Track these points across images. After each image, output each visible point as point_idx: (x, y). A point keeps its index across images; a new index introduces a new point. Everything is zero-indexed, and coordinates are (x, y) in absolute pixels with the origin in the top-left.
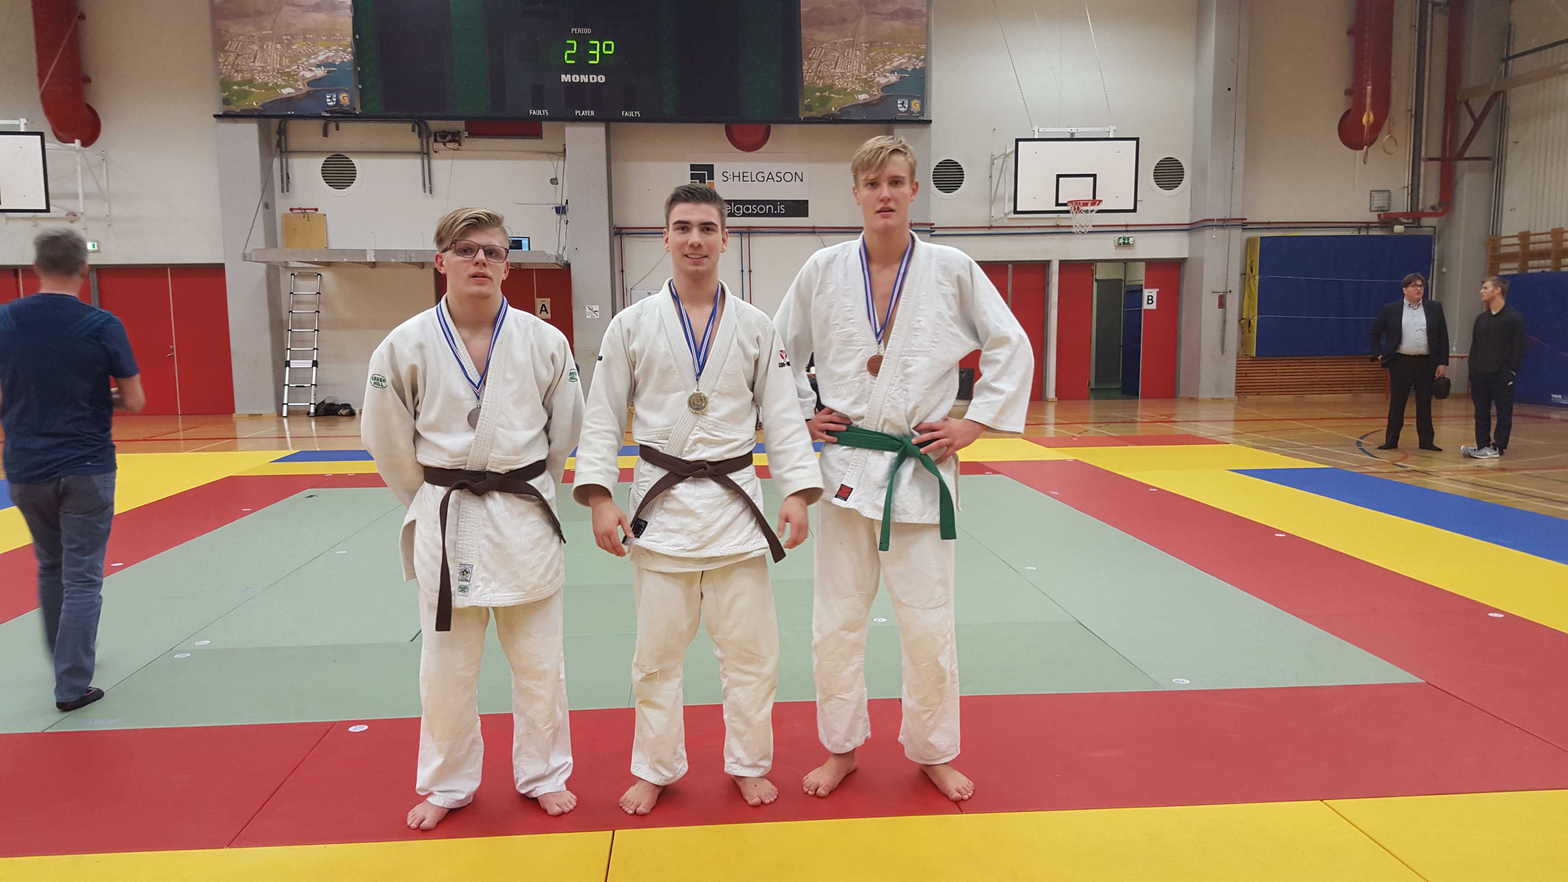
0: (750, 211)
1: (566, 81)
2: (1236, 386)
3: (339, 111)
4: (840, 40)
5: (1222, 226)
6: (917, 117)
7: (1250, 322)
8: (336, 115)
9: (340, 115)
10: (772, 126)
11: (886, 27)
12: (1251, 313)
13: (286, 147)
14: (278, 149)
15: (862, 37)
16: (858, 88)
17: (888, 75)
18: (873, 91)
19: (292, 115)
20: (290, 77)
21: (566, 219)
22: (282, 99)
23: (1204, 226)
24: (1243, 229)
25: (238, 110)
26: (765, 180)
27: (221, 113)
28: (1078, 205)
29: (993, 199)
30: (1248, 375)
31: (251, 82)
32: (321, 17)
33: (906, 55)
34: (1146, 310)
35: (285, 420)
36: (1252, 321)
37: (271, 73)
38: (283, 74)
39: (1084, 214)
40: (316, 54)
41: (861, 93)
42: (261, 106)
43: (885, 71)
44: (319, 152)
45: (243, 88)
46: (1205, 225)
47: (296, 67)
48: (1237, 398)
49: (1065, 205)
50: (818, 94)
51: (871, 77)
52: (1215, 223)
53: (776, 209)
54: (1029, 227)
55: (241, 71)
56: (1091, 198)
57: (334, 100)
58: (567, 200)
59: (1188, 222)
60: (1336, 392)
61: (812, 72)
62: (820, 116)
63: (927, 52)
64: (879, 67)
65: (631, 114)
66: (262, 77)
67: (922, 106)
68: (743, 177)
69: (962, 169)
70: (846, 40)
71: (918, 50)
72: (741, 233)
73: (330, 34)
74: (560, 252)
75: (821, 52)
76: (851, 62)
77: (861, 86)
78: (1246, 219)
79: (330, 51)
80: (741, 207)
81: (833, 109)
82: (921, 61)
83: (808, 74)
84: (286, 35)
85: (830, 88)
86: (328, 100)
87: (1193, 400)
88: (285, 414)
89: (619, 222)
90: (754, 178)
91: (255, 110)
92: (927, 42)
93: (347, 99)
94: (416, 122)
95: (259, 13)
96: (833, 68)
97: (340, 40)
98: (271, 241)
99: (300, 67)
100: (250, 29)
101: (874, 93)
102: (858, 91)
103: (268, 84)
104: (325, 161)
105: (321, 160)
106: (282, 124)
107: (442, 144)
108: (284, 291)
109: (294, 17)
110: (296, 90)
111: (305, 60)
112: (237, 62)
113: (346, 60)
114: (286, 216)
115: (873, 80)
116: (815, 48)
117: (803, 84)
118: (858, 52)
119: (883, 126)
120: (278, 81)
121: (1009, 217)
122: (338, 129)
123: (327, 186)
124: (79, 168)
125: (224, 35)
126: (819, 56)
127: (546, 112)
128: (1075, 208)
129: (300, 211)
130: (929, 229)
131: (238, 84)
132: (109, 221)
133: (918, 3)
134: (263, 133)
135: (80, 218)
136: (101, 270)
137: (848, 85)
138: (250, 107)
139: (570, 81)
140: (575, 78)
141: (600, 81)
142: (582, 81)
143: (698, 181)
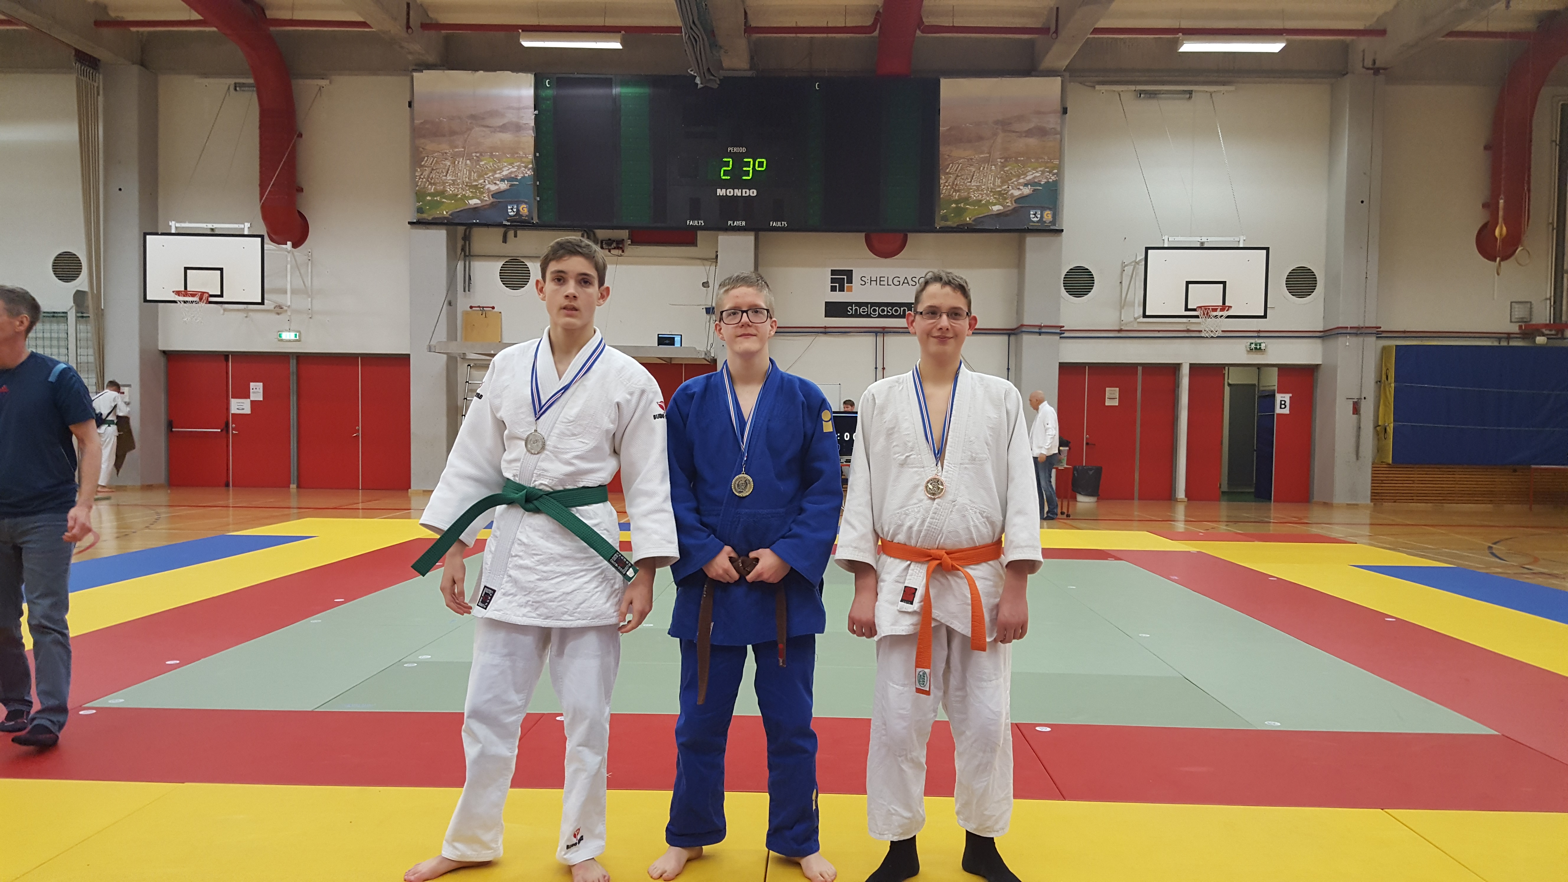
0: (886, 313)
1: (721, 195)
2: (1372, 493)
3: (518, 220)
4: (977, 156)
5: (1356, 334)
6: (1050, 226)
7: (1385, 429)
8: (515, 224)
9: (519, 224)
10: (909, 235)
11: (1021, 144)
12: (1386, 421)
13: (469, 251)
14: (463, 253)
15: (998, 153)
16: (992, 199)
17: (1021, 187)
18: (1007, 203)
19: (478, 223)
20: (477, 190)
22: (469, 209)
23: (1338, 334)
24: (1377, 337)
25: (430, 218)
26: (901, 283)
27: (415, 221)
28: (1207, 311)
29: (1123, 304)
30: (1384, 482)
31: (442, 193)
32: (507, 137)
33: (1040, 169)
34: (1277, 414)
36: (1388, 428)
37: (461, 186)
38: (471, 187)
39: (1213, 318)
40: (501, 169)
41: (995, 205)
42: (451, 215)
43: (1019, 184)
44: (498, 257)
45: (435, 198)
46: (1339, 332)
47: (483, 181)
48: (1372, 504)
49: (1194, 310)
50: (954, 205)
51: (1005, 190)
52: (1349, 331)
54: (1159, 331)
55: (434, 184)
56: (1221, 304)
57: (515, 210)
59: (1321, 330)
60: (1477, 502)
61: (949, 185)
62: (955, 225)
63: (1060, 167)
64: (1013, 181)
65: (779, 224)
66: (453, 190)
67: (1054, 216)
68: (880, 281)
69: (1092, 275)
70: (982, 156)
71: (1051, 165)
72: (876, 333)
73: (513, 152)
74: (709, 349)
75: (958, 167)
76: (986, 176)
77: (995, 198)
78: (1380, 328)
79: (513, 167)
80: (877, 309)
81: (968, 219)
82: (1053, 175)
83: (945, 187)
84: (476, 153)
85: (966, 200)
86: (509, 211)
87: (1328, 505)
90: (890, 282)
91: (445, 218)
92: (1061, 157)
93: (525, 209)
94: (585, 231)
95: (453, 133)
96: (968, 182)
97: (523, 157)
98: (452, 335)
99: (486, 181)
100: (445, 147)
101: (1008, 204)
102: (992, 202)
103: (457, 195)
104: (503, 265)
105: (500, 264)
106: (468, 230)
107: (607, 251)
108: (461, 380)
109: (484, 136)
110: (482, 200)
111: (491, 174)
112: (431, 176)
113: (527, 175)
114: (465, 313)
115: (1007, 193)
116: (953, 163)
117: (940, 197)
118: (993, 167)
119: (1016, 235)
120: (467, 193)
121: (1138, 320)
122: (516, 236)
123: (503, 286)
124: (289, 266)
125: (421, 152)
126: (956, 171)
127: (702, 223)
128: (1204, 314)
129: (478, 309)
130: (1058, 331)
131: (430, 194)
132: (311, 314)
133: (1052, 121)
134: (451, 240)
135: (286, 311)
136: (301, 357)
137: (982, 197)
138: (440, 216)
139: (725, 195)
140: (730, 192)
141: (751, 195)
142: (735, 195)
143: (837, 285)
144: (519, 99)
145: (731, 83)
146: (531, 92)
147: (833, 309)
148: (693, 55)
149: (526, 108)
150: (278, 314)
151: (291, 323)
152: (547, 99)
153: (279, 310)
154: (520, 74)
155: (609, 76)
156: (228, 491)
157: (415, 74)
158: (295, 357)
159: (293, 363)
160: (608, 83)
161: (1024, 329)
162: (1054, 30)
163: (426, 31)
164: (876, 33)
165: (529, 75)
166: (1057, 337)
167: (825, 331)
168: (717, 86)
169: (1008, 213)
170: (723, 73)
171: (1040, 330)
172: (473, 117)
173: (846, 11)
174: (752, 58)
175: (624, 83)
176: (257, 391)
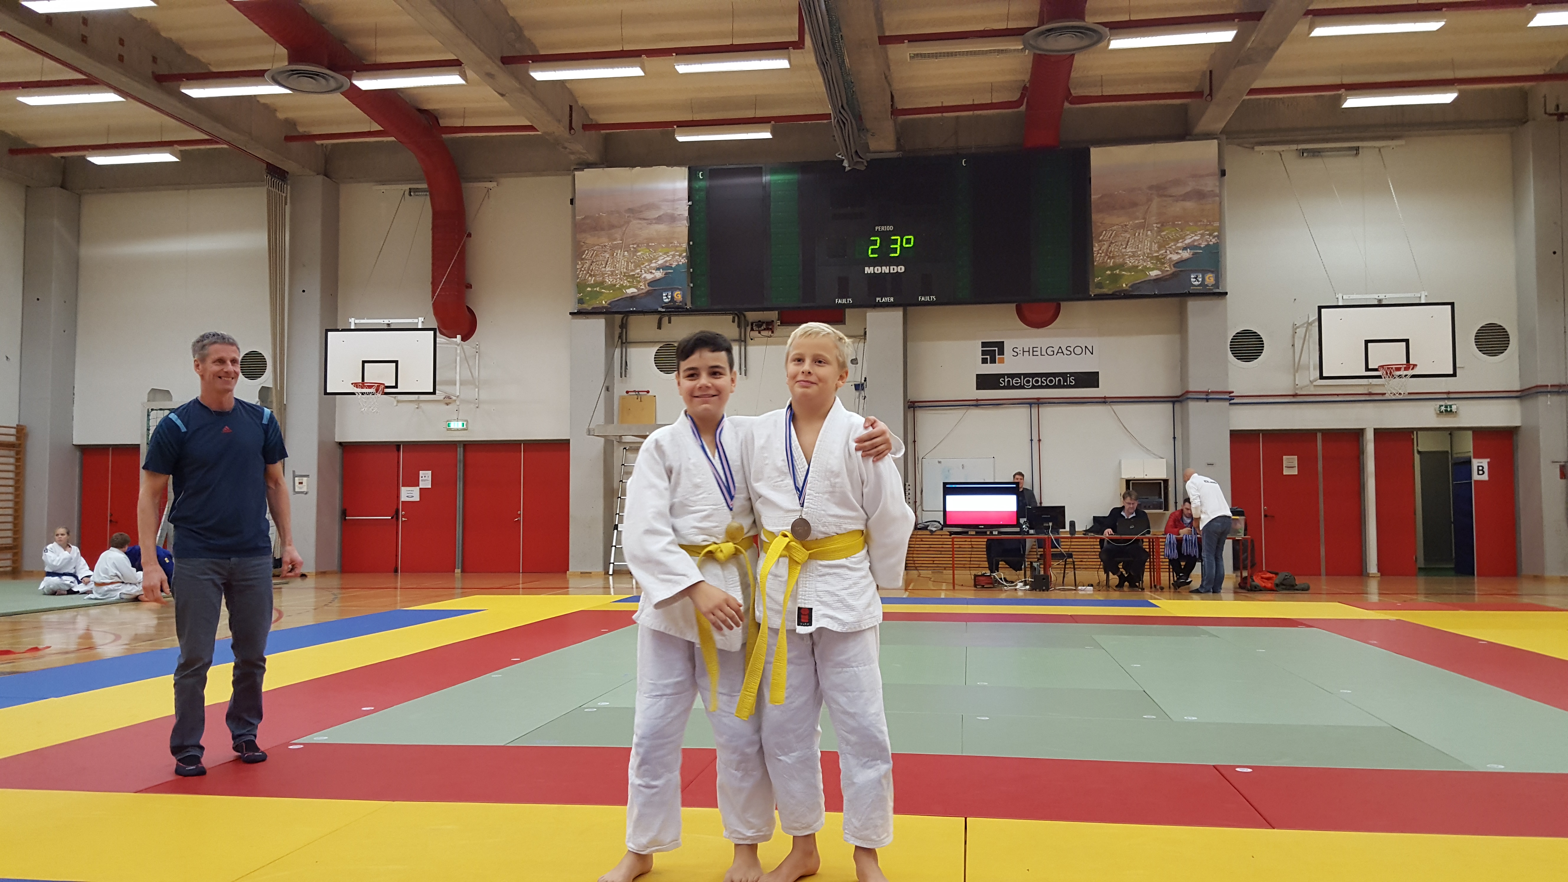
0: (1040, 384)
1: (869, 272)
4: (1131, 222)
6: (1212, 289)
8: (670, 310)
9: (673, 310)
10: (1063, 304)
11: (1177, 208)
13: (626, 339)
14: (620, 340)
15: (1154, 218)
16: (1149, 265)
17: (1180, 251)
18: (1165, 267)
19: (634, 311)
20: (634, 279)
21: (864, 395)
23: (1537, 393)
25: (590, 308)
26: (1055, 354)
27: (576, 311)
28: (1390, 371)
29: (1296, 368)
31: (601, 284)
32: (662, 228)
33: (1199, 232)
34: (1475, 481)
35: (611, 578)
37: (619, 276)
38: (629, 276)
39: (1395, 379)
40: (656, 259)
41: (1153, 269)
42: (610, 304)
43: (1178, 248)
44: (653, 342)
45: (595, 289)
46: (1537, 391)
47: (639, 270)
49: (1377, 370)
50: (1108, 272)
51: (1162, 255)
52: (1549, 389)
53: (1065, 381)
54: (1338, 395)
55: (594, 276)
56: (1405, 363)
57: (670, 297)
58: (865, 378)
59: (1518, 389)
61: (1103, 252)
62: (1110, 292)
63: (1221, 230)
64: (1170, 245)
65: (928, 298)
66: (611, 280)
68: (1033, 351)
69: (1261, 338)
70: (1137, 221)
71: (1209, 227)
72: (1030, 404)
75: (1112, 234)
76: (1142, 242)
77: (1152, 263)
79: (668, 256)
80: (1031, 379)
81: (1124, 285)
82: (1214, 237)
83: (1099, 255)
84: (633, 244)
85: (1121, 266)
86: (664, 298)
88: (611, 572)
89: (912, 397)
90: (1044, 353)
91: (604, 307)
92: (1221, 218)
93: (680, 296)
94: (736, 314)
95: (612, 227)
96: (1124, 248)
97: (677, 246)
98: (609, 418)
99: (643, 271)
100: (604, 240)
101: (1166, 269)
102: (1149, 267)
103: (615, 285)
104: (658, 350)
105: (655, 349)
106: (625, 319)
107: (757, 332)
108: (617, 463)
109: (641, 229)
110: (638, 289)
111: (647, 264)
112: (591, 268)
113: (681, 263)
114: (622, 398)
115: (1165, 257)
116: (1106, 230)
117: (1093, 264)
118: (1149, 232)
119: (1175, 300)
120: (624, 283)
121: (1315, 383)
122: (670, 322)
123: (658, 370)
124: (458, 358)
125: (582, 246)
126: (1110, 238)
127: (850, 300)
128: (1387, 374)
129: (634, 393)
130: (1227, 397)
131: (591, 286)
132: (477, 403)
133: (1210, 184)
134: (609, 327)
135: (455, 401)
136: (467, 445)
137: (1139, 263)
138: (600, 306)
139: (872, 272)
140: (878, 270)
141: (899, 271)
142: (883, 272)
143: (988, 357)
144: (674, 191)
145: (879, 165)
146: (685, 184)
147: (985, 382)
148: (842, 140)
149: (681, 200)
150: (447, 404)
151: (459, 412)
152: (700, 190)
153: (448, 401)
154: (675, 168)
155: (760, 166)
156: (397, 576)
157: (576, 173)
158: (462, 445)
159: (460, 451)
160: (758, 171)
161: (1190, 396)
162: (1208, 92)
163: (587, 132)
164: (1023, 108)
165: (683, 168)
166: (1227, 403)
167: (977, 404)
168: (865, 168)
169: (1168, 277)
170: (870, 156)
171: (1207, 397)
172: (631, 210)
173: (992, 88)
174: (898, 140)
175: (774, 171)
176: (426, 479)
